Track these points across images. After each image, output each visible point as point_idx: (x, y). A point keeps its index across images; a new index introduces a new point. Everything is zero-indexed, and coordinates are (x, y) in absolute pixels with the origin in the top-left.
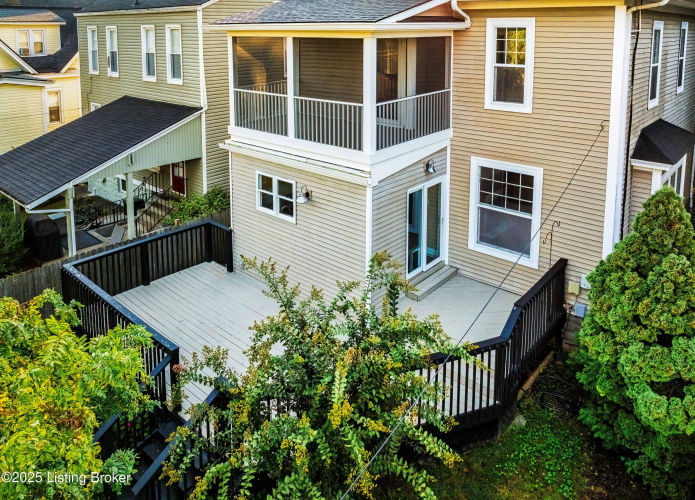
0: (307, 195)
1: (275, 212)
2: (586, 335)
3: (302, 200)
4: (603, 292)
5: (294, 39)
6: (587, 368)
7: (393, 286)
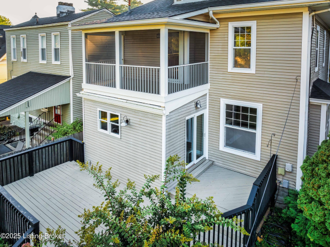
0: (127, 121)
1: (109, 131)
2: (302, 203)
3: (124, 124)
4: (313, 176)
5: (120, 32)
6: (297, 221)
7: (182, 179)
